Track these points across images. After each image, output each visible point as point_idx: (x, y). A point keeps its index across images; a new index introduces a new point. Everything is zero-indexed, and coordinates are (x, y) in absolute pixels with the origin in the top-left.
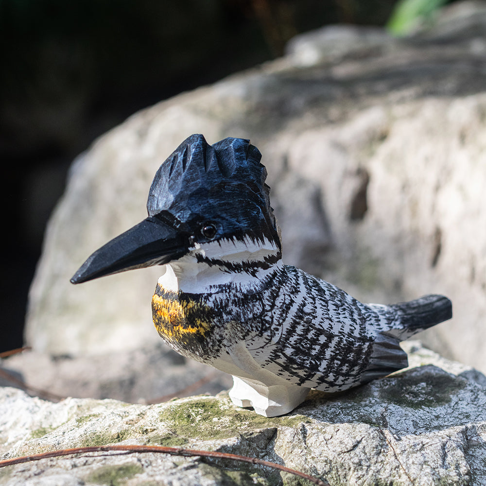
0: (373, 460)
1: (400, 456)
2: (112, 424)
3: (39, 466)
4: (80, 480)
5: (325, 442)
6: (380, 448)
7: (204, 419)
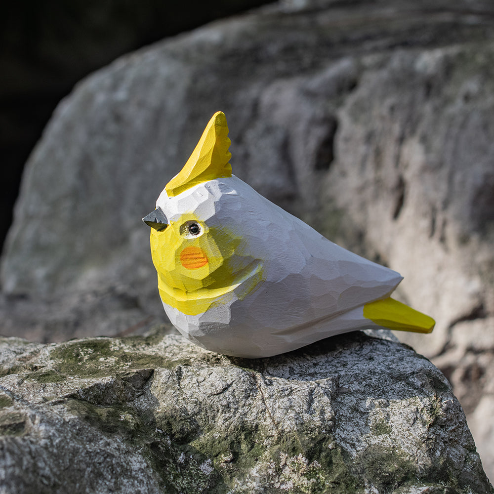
0: (241, 404)
2: (5, 360)
5: (197, 384)
6: (249, 392)
7: (91, 359)
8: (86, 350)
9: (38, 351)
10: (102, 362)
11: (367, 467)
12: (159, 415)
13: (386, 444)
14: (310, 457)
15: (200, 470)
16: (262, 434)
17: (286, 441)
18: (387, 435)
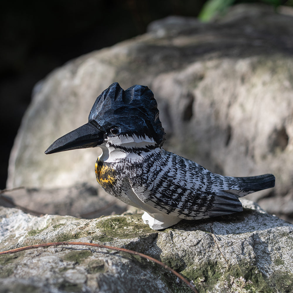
0: (207, 250)
1: (220, 248)
2: (71, 229)
3: (38, 251)
4: (60, 259)
6: (210, 244)
7: (120, 227)
8: (115, 223)
9: (88, 224)
10: (127, 230)
11: (276, 283)
12: (164, 257)
13: (282, 270)
14: (247, 278)
15: (188, 286)
16: (219, 267)
17: (233, 270)
18: (282, 265)
